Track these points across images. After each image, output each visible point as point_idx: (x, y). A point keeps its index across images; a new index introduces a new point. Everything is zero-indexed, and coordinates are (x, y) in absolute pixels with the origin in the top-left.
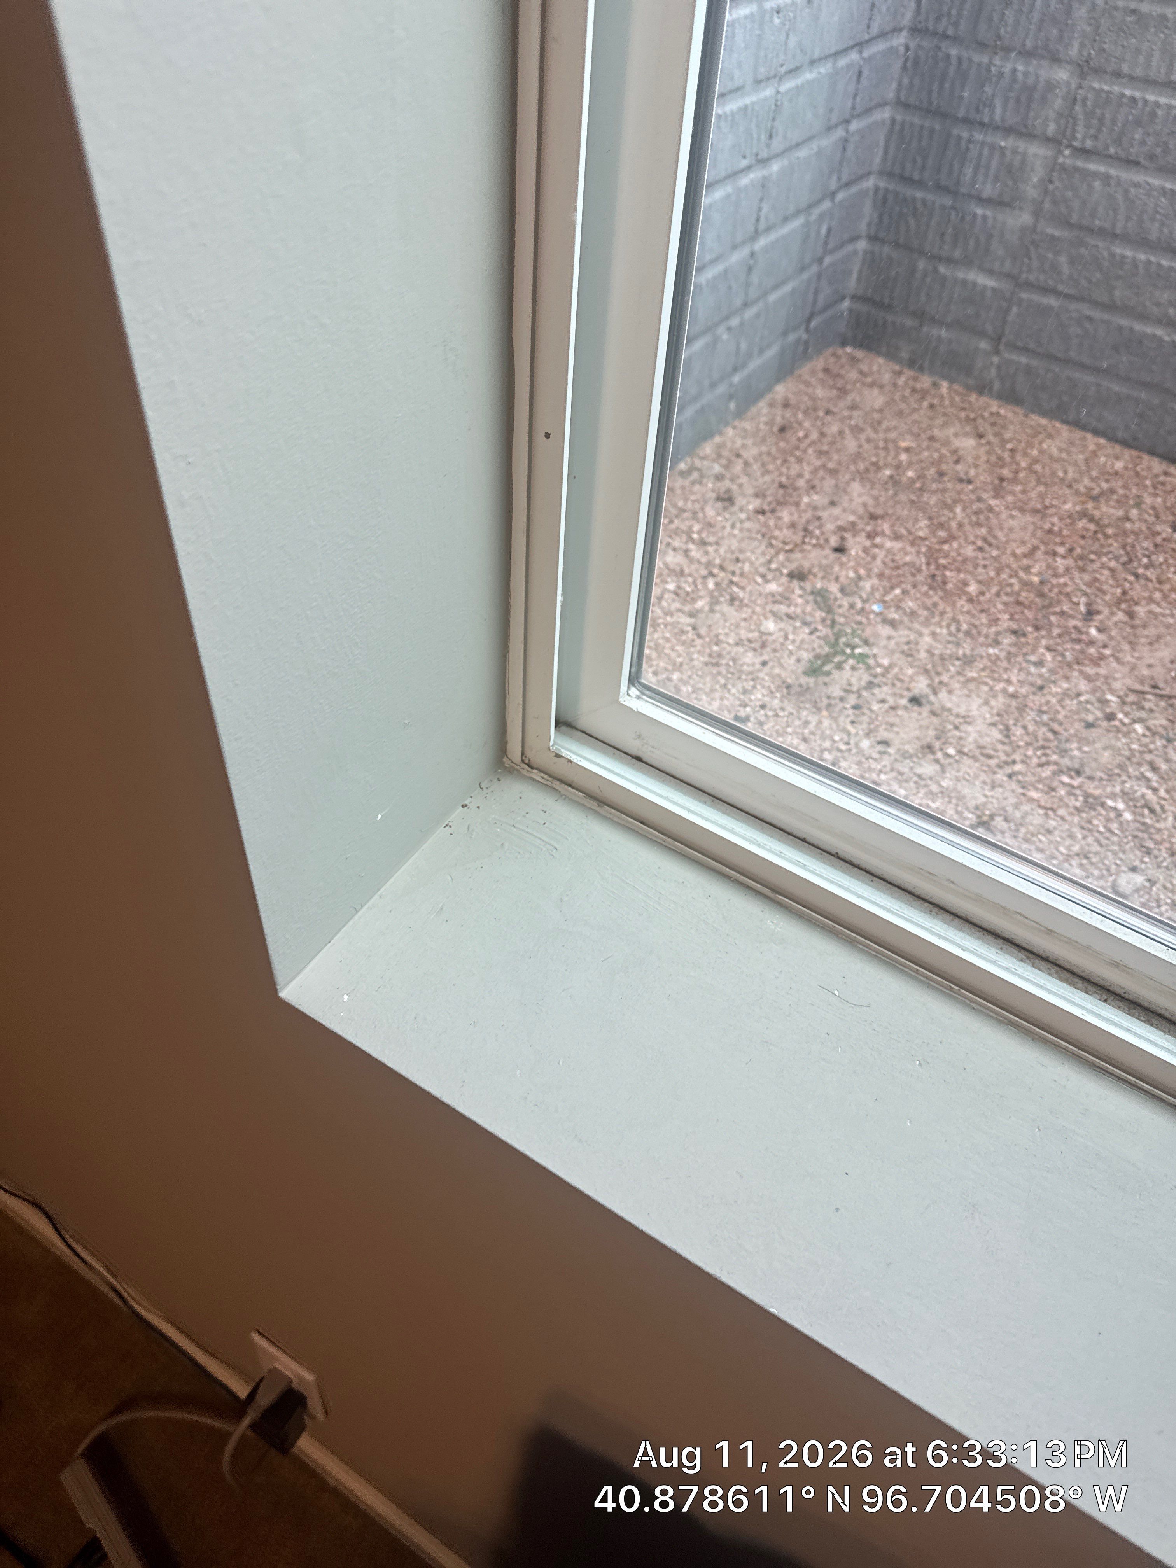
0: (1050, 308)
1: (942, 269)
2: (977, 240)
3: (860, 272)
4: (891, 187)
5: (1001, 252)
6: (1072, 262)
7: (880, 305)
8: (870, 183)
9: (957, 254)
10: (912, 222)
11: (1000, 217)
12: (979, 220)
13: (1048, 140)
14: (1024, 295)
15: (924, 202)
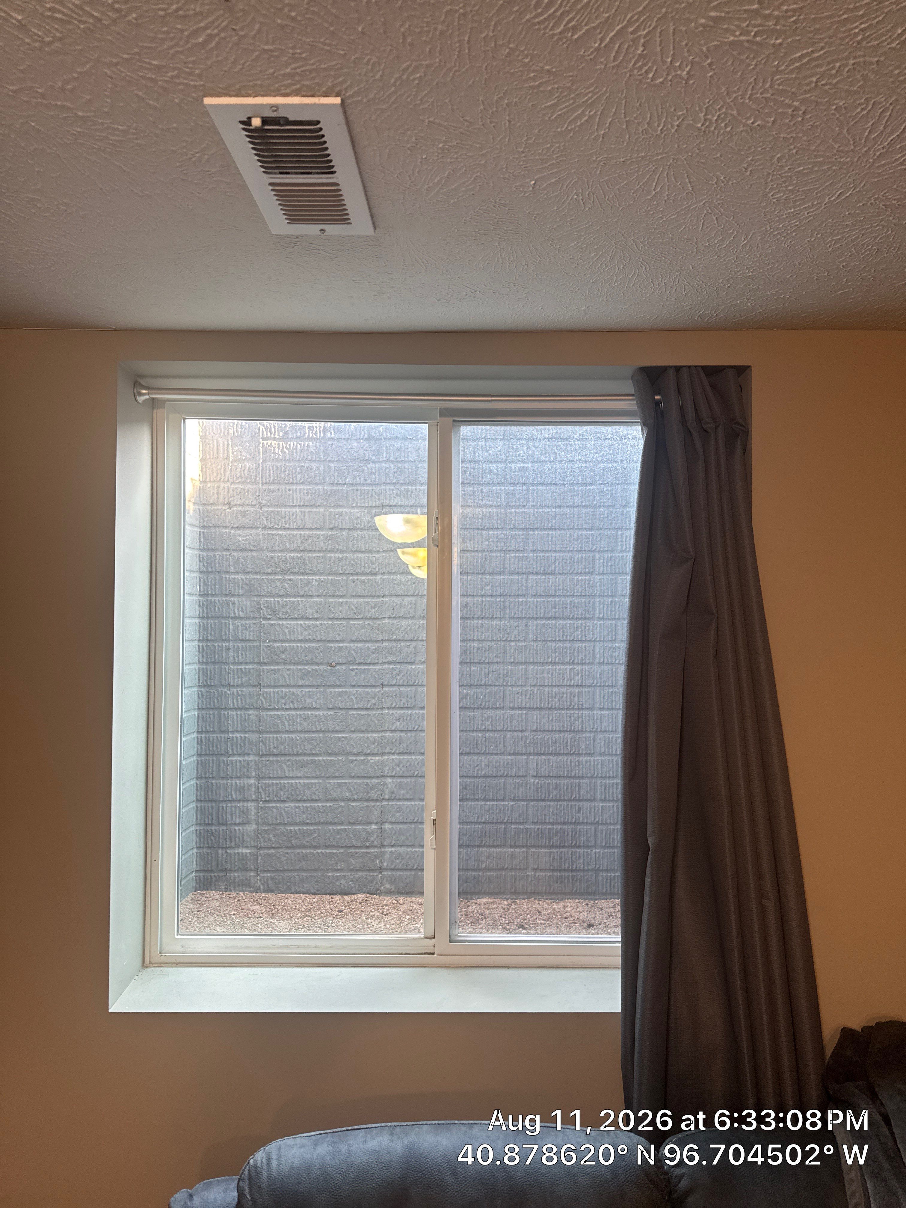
0: (272, 853)
1: (228, 851)
2: (239, 838)
3: (196, 861)
4: (202, 828)
5: (249, 840)
6: (274, 836)
7: (208, 871)
8: (193, 829)
9: (233, 844)
10: (213, 838)
11: (245, 828)
12: (238, 831)
13: (253, 800)
14: (261, 852)
15: (216, 830)
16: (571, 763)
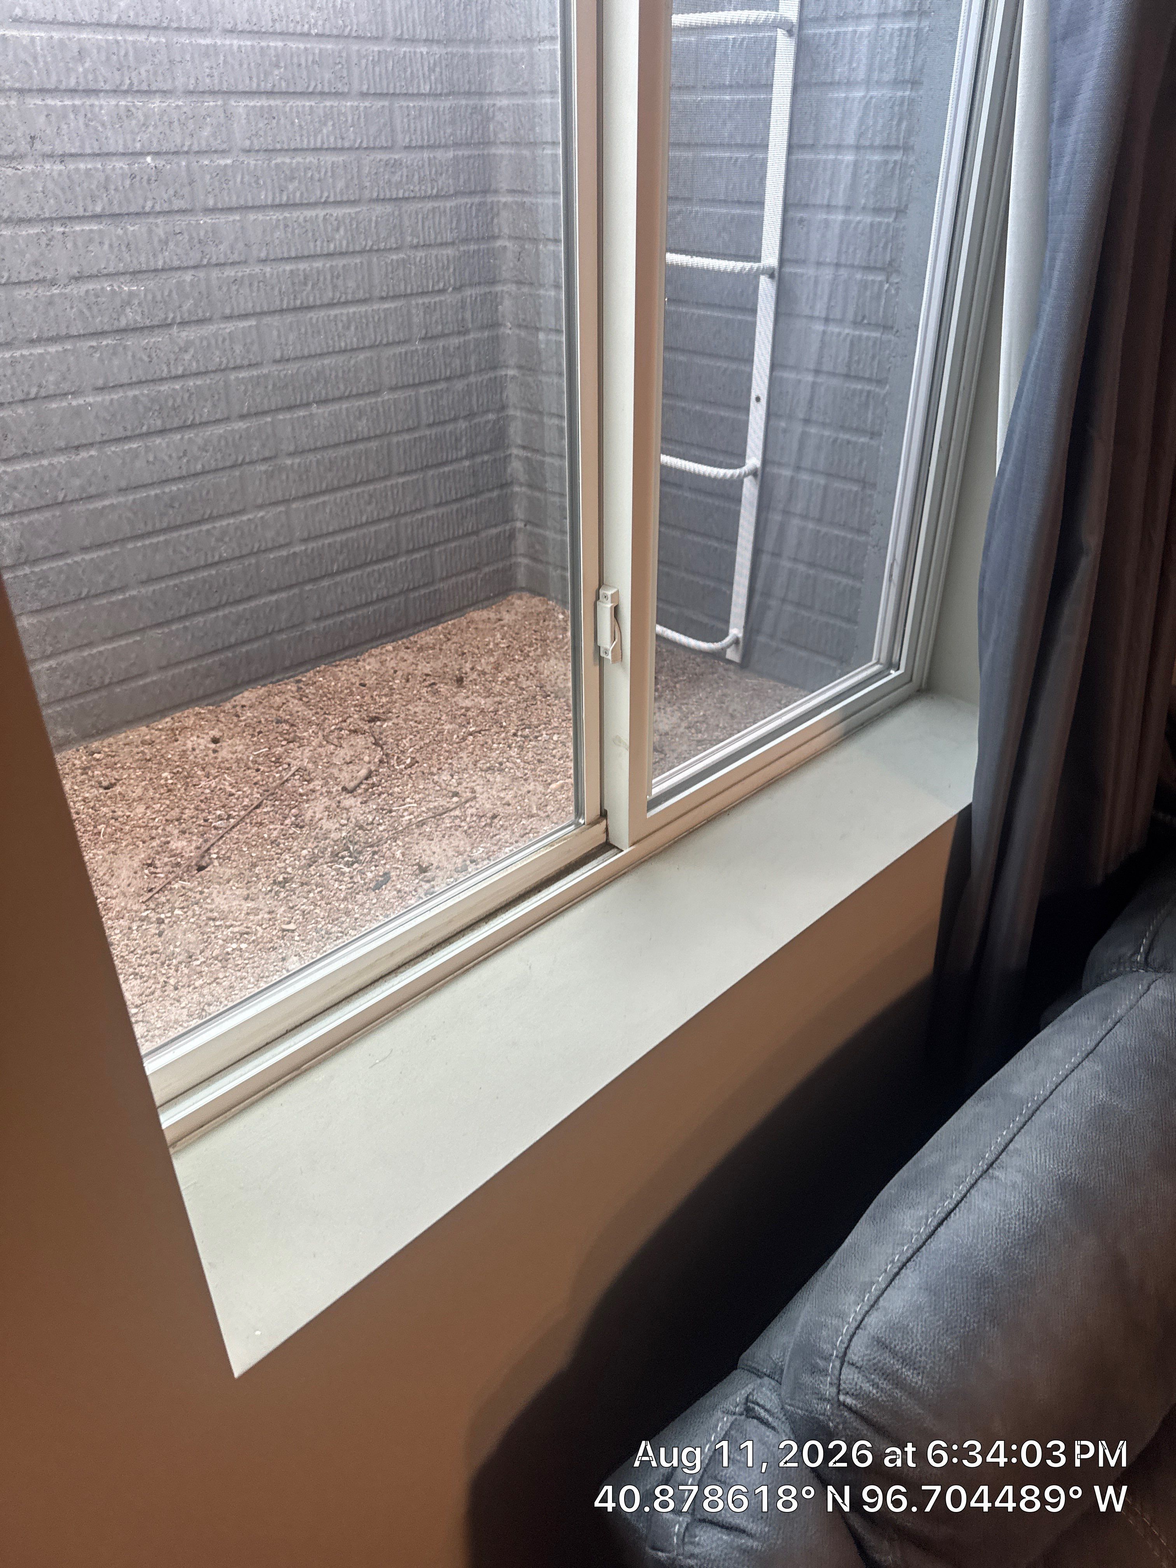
16: (348, 416)
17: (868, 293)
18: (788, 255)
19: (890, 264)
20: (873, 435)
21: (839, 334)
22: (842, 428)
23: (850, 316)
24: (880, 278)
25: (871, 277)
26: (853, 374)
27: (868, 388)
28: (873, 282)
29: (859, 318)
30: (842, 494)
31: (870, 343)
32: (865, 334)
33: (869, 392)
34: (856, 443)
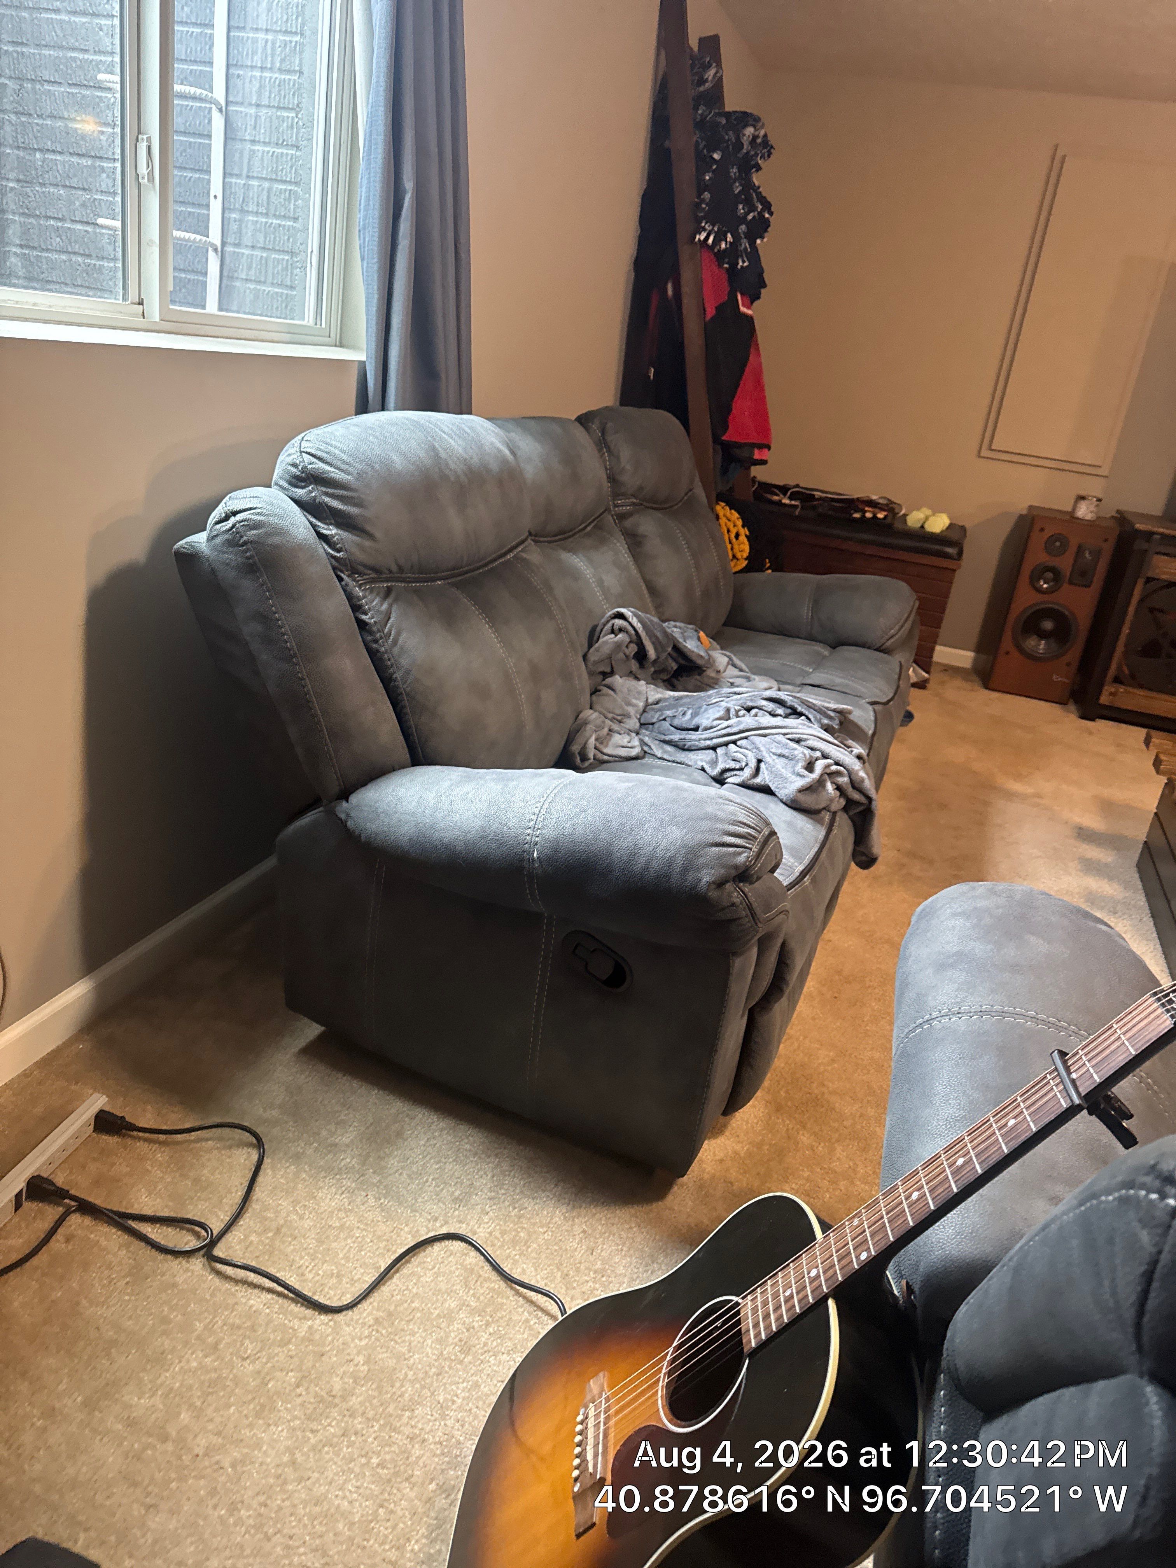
17: (285, 124)
18: (231, 99)
19: (298, 105)
20: (296, 219)
21: (268, 152)
22: (274, 215)
23: (274, 139)
24: (293, 114)
25: (286, 114)
26: (279, 178)
27: (289, 188)
28: (288, 117)
29: (280, 142)
30: (278, 263)
31: (289, 158)
32: (285, 151)
33: (290, 190)
34: (284, 226)
